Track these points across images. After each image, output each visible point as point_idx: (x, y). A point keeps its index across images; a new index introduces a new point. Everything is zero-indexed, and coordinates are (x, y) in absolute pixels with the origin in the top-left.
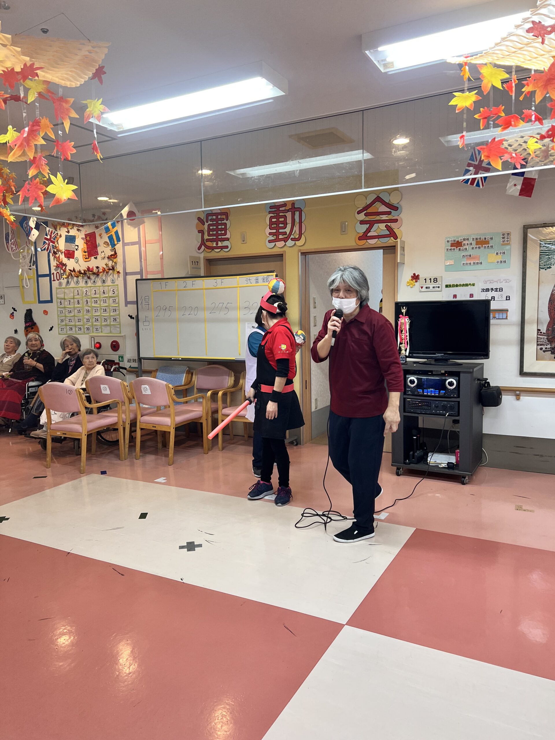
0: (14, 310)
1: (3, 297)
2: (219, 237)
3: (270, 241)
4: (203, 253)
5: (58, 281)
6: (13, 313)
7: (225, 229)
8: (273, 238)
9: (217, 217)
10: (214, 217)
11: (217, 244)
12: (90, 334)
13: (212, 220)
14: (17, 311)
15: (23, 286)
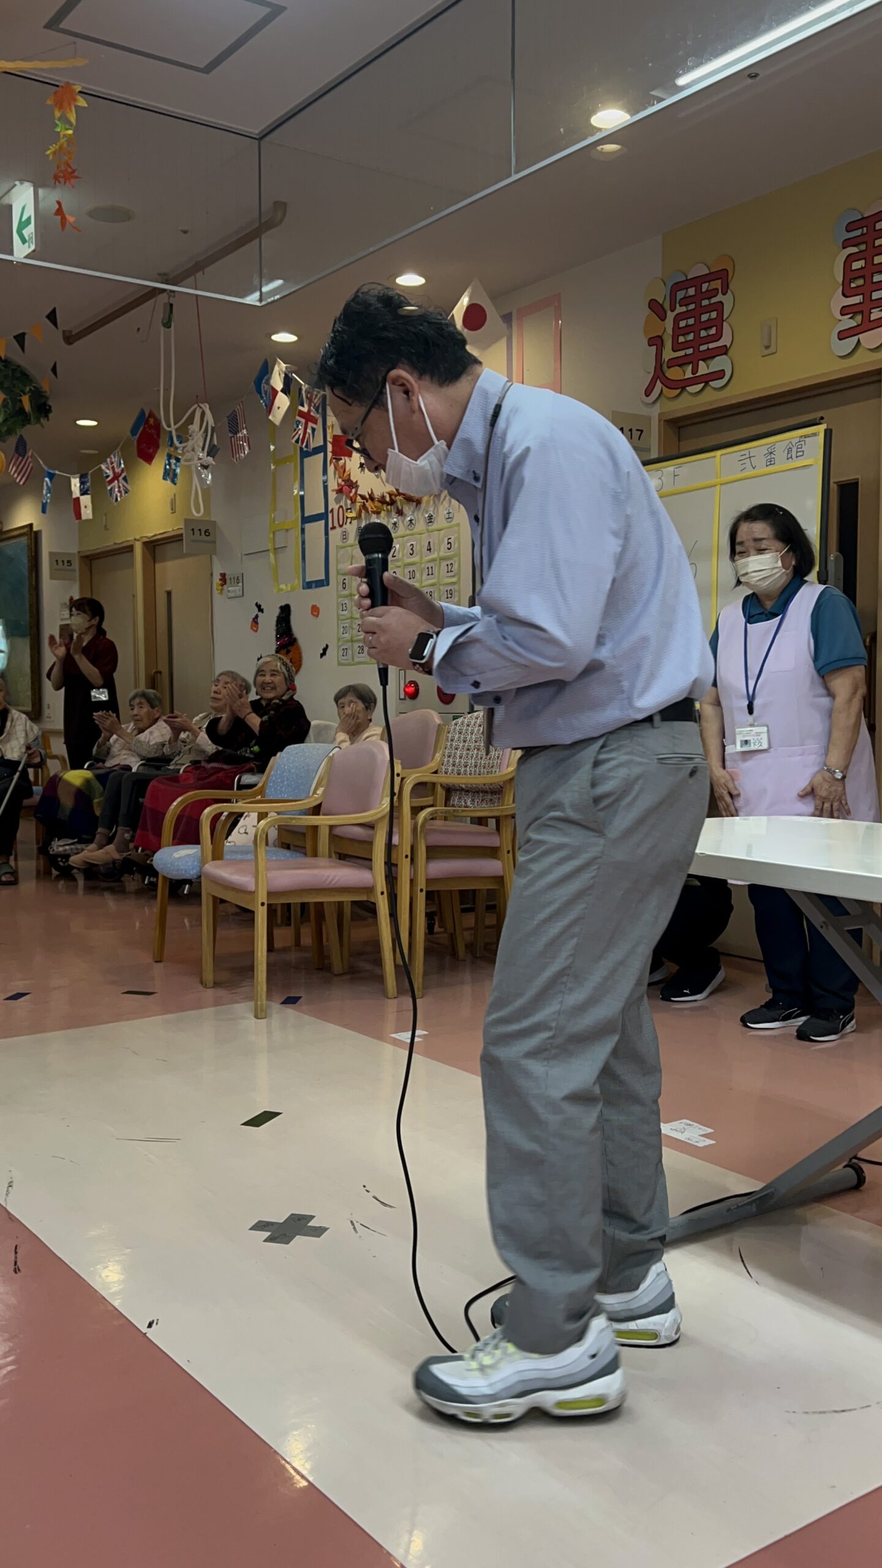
0: (259, 607)
1: (240, 579)
2: (703, 348)
3: (843, 335)
4: (658, 404)
5: (342, 529)
6: (257, 616)
7: (719, 323)
8: (853, 323)
9: (698, 289)
10: (692, 291)
11: (695, 371)
13: (685, 301)
14: (264, 610)
15: (275, 549)
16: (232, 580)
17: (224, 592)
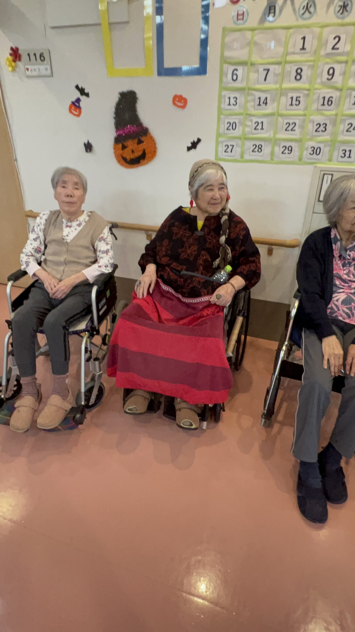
0: (82, 92)
1: (46, 55)
5: (235, 6)
6: (78, 100)
12: (318, 165)
14: (90, 95)
15: (110, 24)
16: (33, 57)
17: (17, 70)
